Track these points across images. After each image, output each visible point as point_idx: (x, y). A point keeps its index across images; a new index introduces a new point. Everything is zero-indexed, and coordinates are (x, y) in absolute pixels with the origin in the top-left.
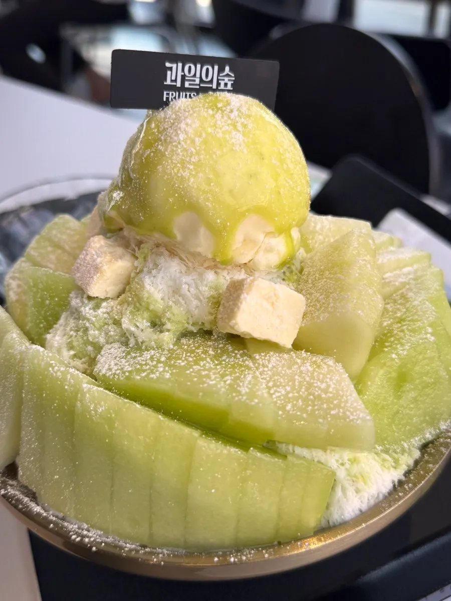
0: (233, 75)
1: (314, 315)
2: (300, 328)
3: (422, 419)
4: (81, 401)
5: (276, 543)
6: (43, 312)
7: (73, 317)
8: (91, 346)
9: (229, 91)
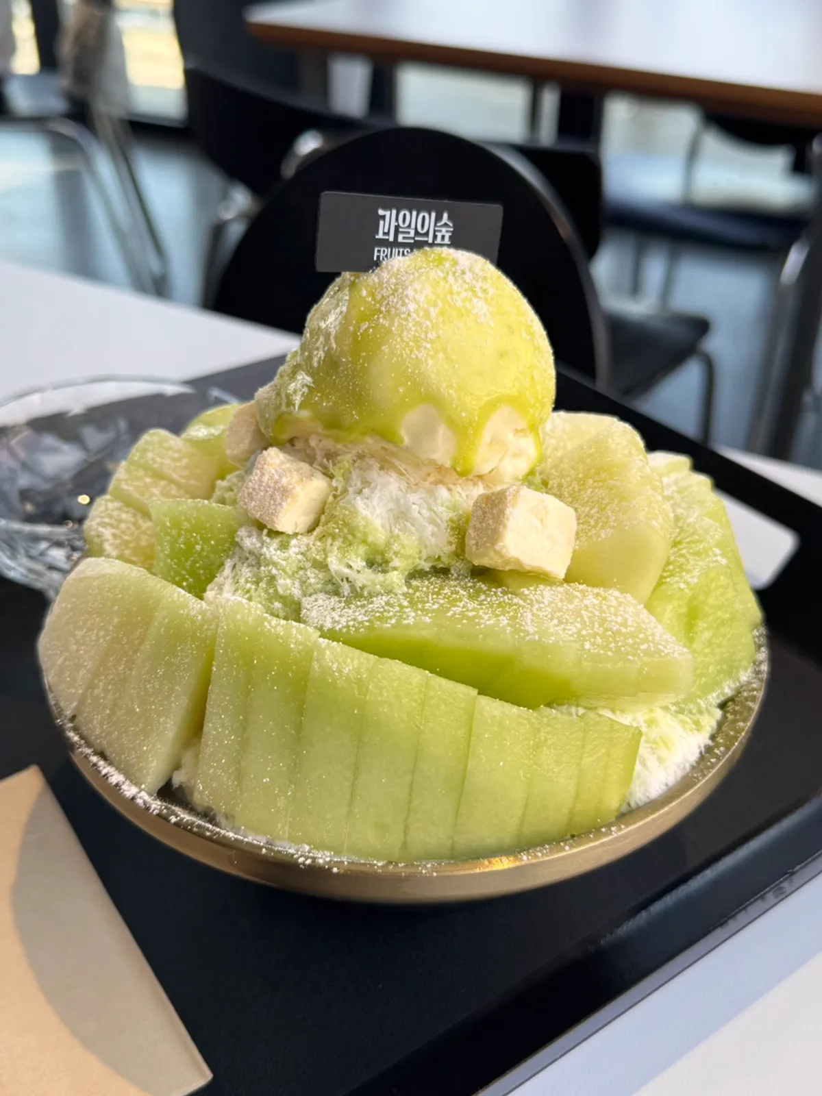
0: (451, 225)
1: (590, 534)
2: (574, 552)
3: (719, 668)
4: (318, 661)
5: (569, 836)
6: (189, 563)
7: (245, 565)
8: (280, 602)
9: (449, 246)
